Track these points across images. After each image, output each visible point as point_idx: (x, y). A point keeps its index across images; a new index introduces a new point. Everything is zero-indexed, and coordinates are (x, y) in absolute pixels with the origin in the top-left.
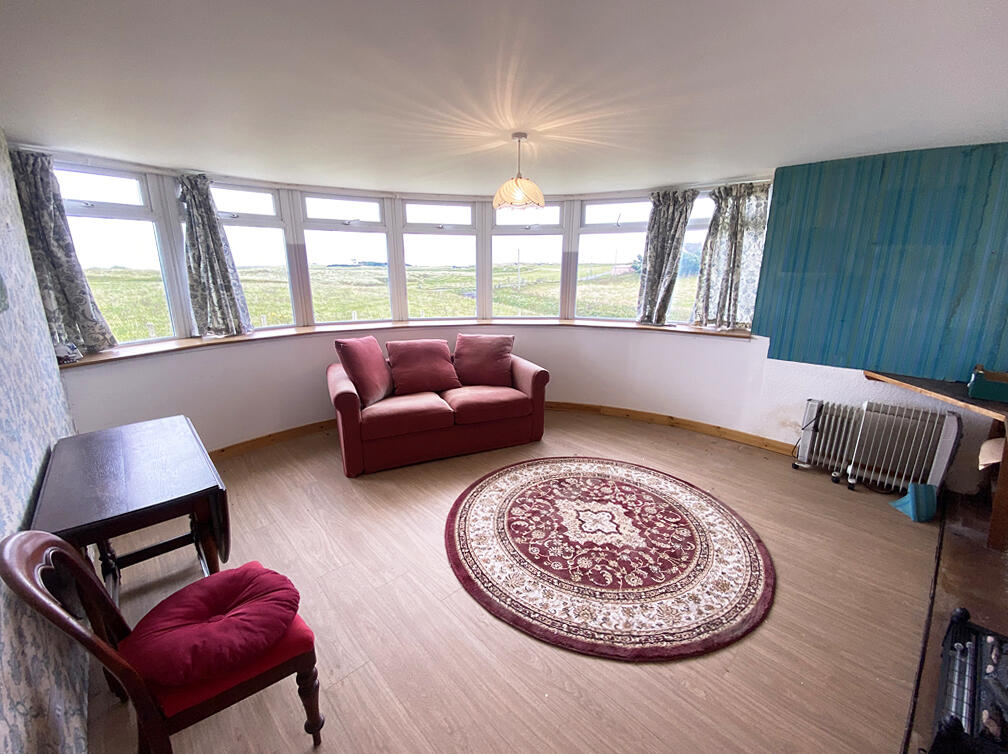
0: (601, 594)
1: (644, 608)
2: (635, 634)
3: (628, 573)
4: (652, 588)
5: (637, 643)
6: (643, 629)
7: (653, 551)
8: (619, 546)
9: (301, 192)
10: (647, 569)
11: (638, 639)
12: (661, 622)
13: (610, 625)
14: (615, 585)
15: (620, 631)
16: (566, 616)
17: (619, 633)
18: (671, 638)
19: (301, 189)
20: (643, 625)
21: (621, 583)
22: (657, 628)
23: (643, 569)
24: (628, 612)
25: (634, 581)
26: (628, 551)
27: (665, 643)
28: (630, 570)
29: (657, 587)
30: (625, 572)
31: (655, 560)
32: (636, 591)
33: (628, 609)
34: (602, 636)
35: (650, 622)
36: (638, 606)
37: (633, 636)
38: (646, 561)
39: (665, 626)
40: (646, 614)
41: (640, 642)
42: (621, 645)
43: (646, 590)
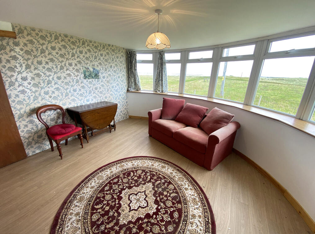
0: (90, 204)
1: (78, 221)
2: (66, 216)
3: (100, 215)
4: (89, 225)
5: (62, 217)
6: (68, 219)
7: (117, 228)
8: (120, 211)
9: (188, 51)
10: (102, 223)
11: (64, 217)
12: (69, 228)
13: (73, 207)
14: (93, 209)
15: (69, 211)
16: (81, 193)
17: (68, 211)
18: (60, 230)
19: (188, 50)
20: (70, 220)
21: (95, 211)
22: (66, 225)
23: (103, 221)
24: (78, 214)
25: (95, 217)
26: (116, 214)
27: (58, 228)
28: (103, 215)
29: (90, 228)
30: (101, 213)
31: (109, 228)
32: (89, 217)
33: (80, 214)
34: (69, 205)
35: (70, 222)
36: (80, 218)
37: (65, 216)
38: (108, 223)
39: (66, 229)
40: (75, 221)
41: (62, 218)
42: (63, 211)
43: (89, 222)
